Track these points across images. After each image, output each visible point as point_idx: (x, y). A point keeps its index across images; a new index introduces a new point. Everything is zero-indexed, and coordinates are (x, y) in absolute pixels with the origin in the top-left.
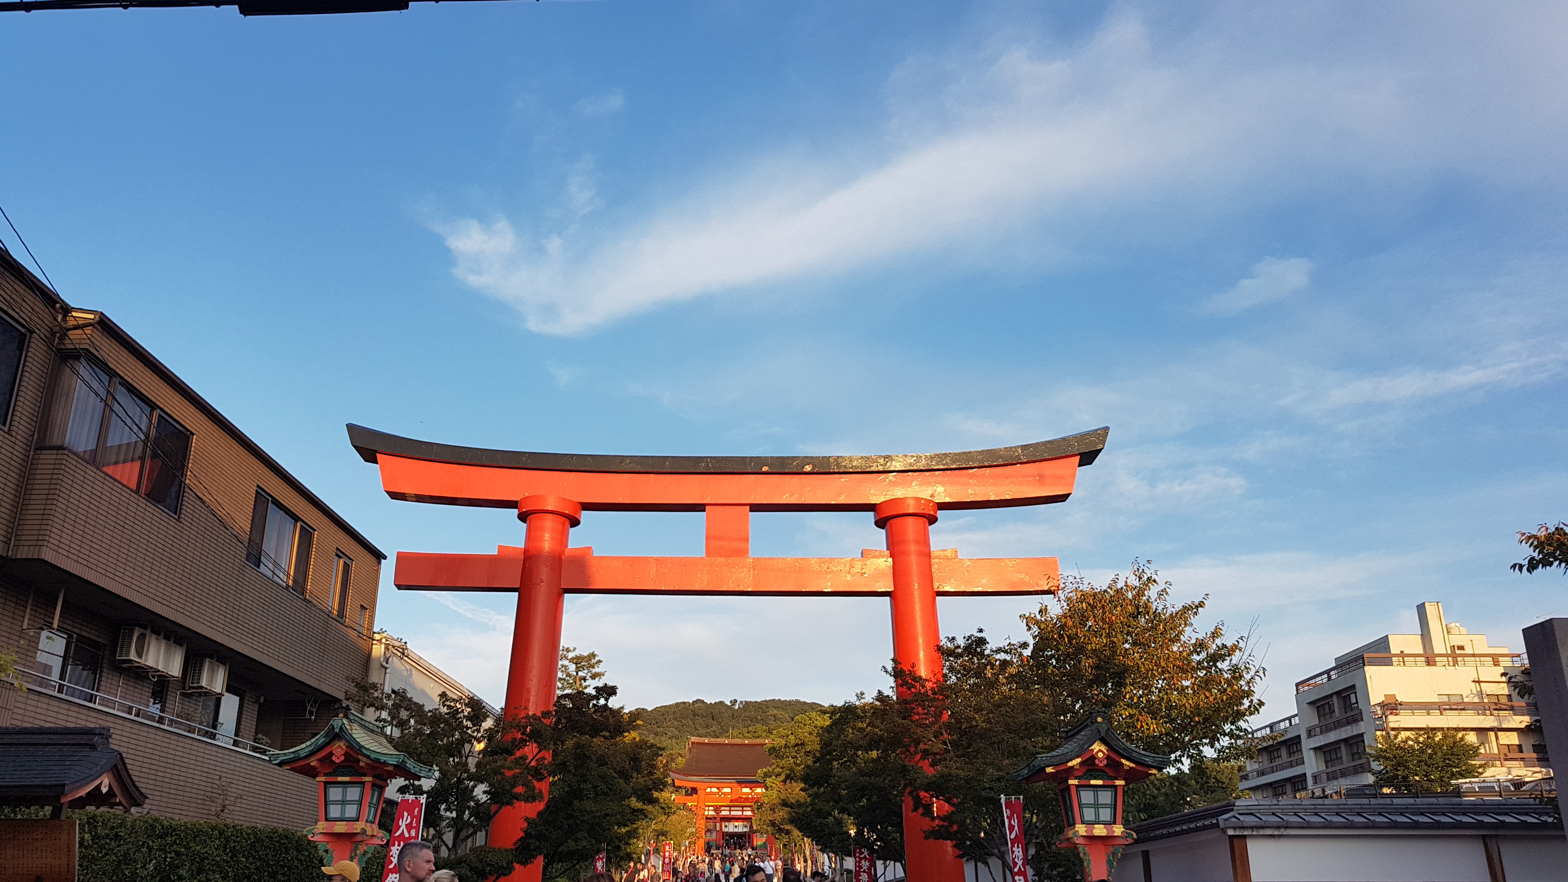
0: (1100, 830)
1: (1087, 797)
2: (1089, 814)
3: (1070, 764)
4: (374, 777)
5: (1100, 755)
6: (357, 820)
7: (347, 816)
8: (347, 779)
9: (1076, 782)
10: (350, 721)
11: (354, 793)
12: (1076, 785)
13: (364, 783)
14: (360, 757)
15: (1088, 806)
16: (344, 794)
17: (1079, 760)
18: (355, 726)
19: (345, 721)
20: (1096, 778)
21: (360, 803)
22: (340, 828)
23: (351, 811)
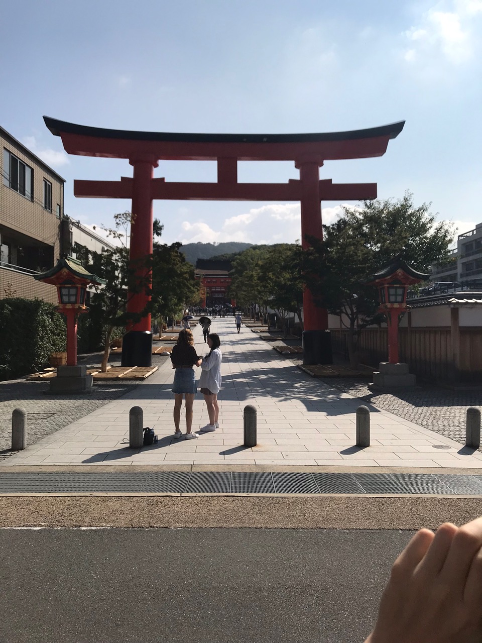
0: (396, 306)
1: (392, 291)
2: (392, 299)
3: (387, 278)
4: (81, 284)
5: (400, 274)
6: (76, 302)
7: (71, 300)
8: (70, 286)
9: (387, 285)
10: (68, 260)
11: (73, 291)
12: (388, 287)
13: (77, 287)
14: (75, 276)
15: (392, 295)
16: (69, 292)
17: (390, 277)
18: (71, 262)
19: (66, 260)
20: (396, 284)
21: (76, 295)
22: (69, 306)
23: (73, 299)
